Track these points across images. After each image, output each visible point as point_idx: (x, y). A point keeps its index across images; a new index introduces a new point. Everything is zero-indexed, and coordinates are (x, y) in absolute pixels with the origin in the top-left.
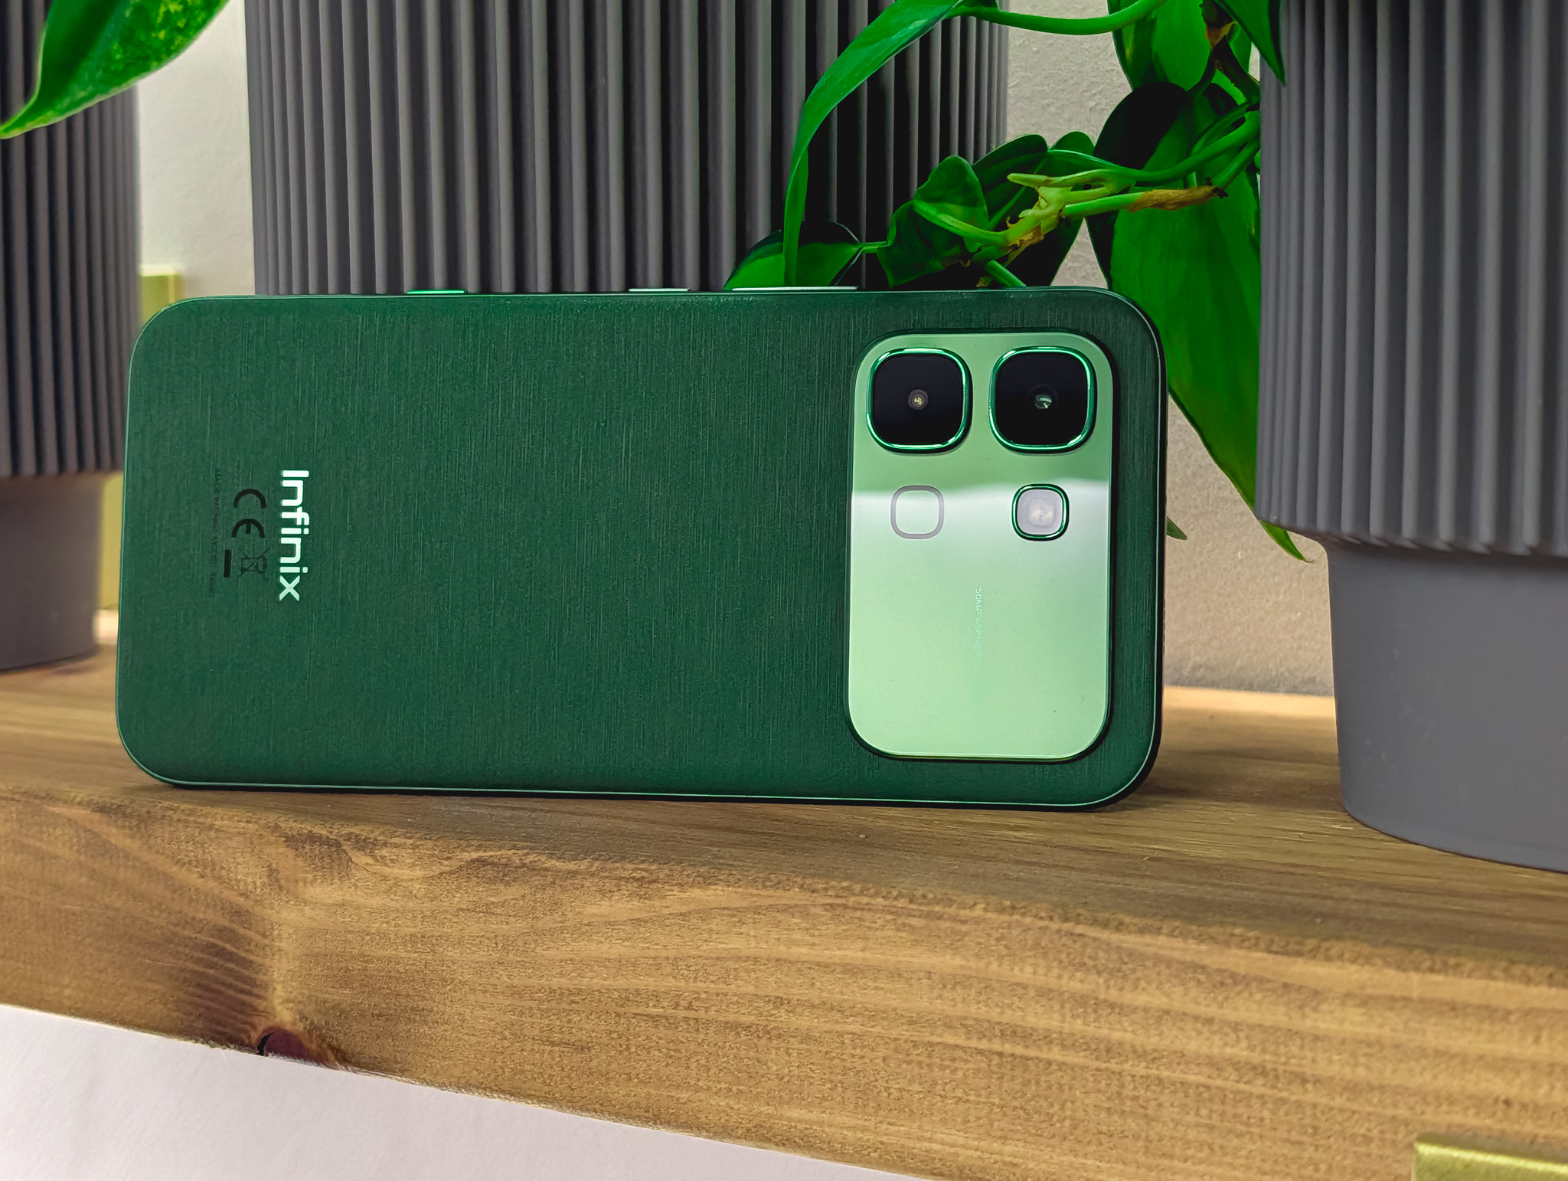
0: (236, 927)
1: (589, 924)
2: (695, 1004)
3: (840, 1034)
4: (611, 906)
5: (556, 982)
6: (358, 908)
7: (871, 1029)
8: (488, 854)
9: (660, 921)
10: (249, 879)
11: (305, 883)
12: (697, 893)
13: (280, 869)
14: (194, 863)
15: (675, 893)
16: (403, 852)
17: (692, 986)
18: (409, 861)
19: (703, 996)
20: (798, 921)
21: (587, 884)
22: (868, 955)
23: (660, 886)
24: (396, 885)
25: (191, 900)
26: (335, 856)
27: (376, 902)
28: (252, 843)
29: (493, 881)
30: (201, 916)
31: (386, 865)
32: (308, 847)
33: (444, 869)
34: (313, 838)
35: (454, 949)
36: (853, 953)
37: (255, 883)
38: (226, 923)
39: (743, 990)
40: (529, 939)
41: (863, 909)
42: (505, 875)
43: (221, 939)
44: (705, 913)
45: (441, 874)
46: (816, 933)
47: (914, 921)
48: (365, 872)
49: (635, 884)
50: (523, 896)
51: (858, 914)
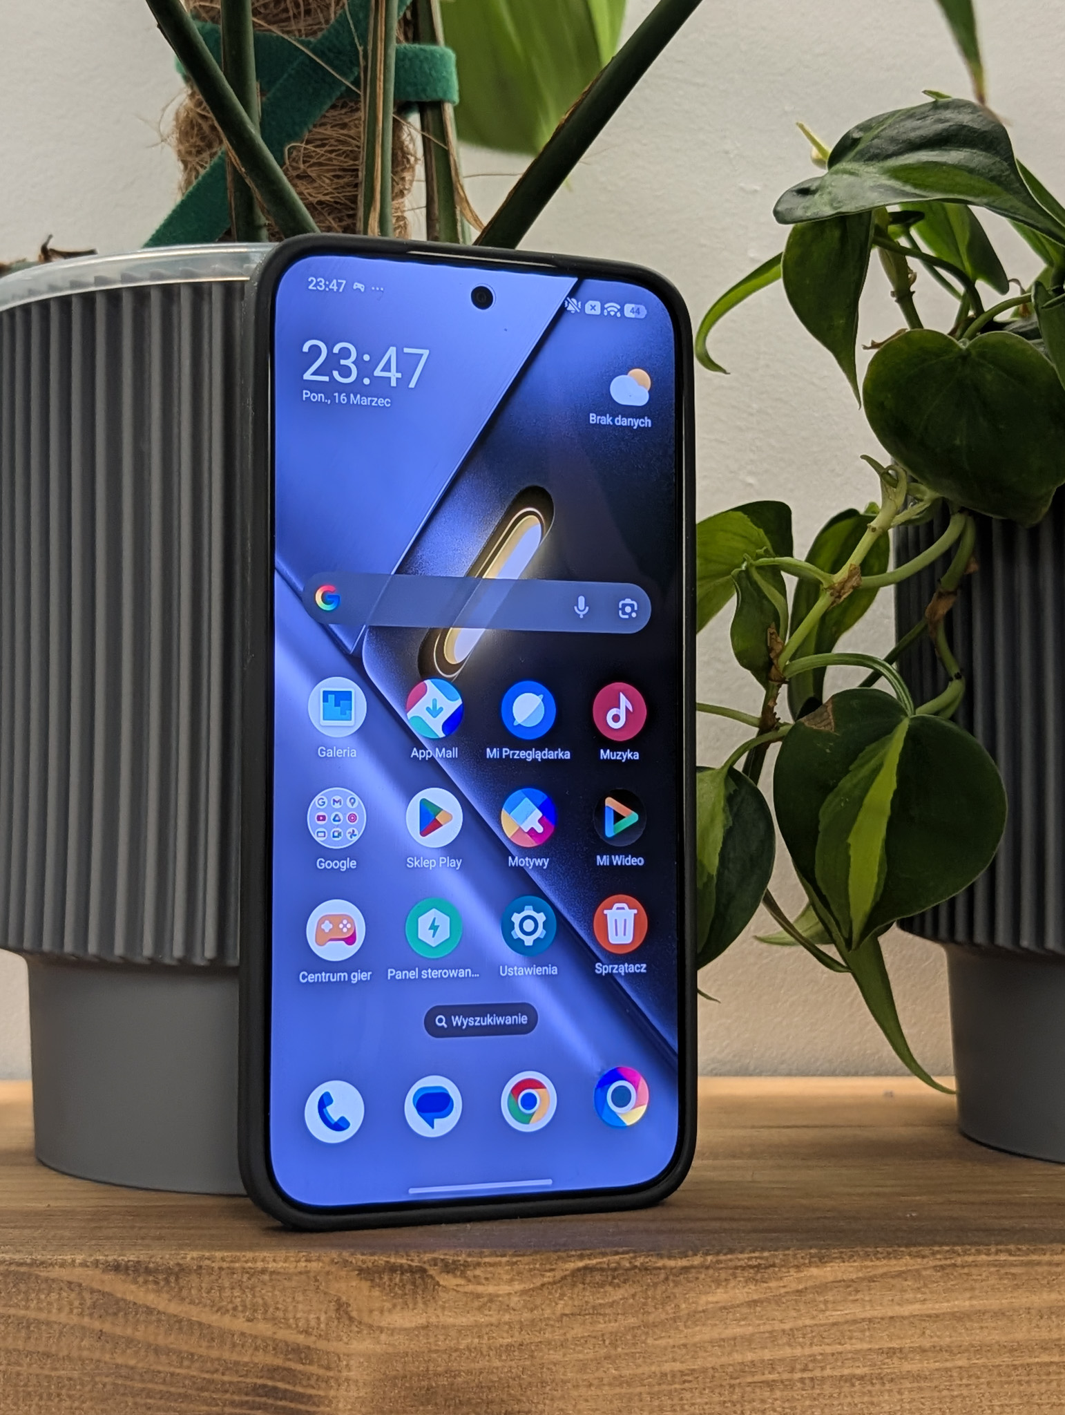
0: (293, 1365)
1: (704, 1311)
2: (811, 1366)
3: (947, 1370)
4: (726, 1292)
5: (667, 1367)
6: (444, 1327)
7: (977, 1361)
8: (594, 1261)
9: (777, 1300)
10: (312, 1316)
11: (382, 1312)
12: (814, 1271)
13: (351, 1302)
14: (240, 1308)
15: (791, 1274)
16: (499, 1270)
17: (807, 1351)
18: (508, 1277)
19: (819, 1357)
20: (910, 1283)
21: (703, 1276)
22: (974, 1302)
23: (777, 1269)
24: (491, 1301)
25: (234, 1345)
26: (419, 1281)
27: (464, 1320)
28: (317, 1280)
29: (602, 1285)
30: (246, 1359)
31: (479, 1284)
32: (386, 1278)
33: (546, 1280)
34: (393, 1269)
35: (556, 1351)
36: (962, 1303)
37: (318, 1318)
38: (279, 1362)
39: (858, 1346)
40: (639, 1332)
41: (969, 1266)
42: (614, 1278)
43: (272, 1378)
44: (823, 1288)
45: (543, 1285)
46: (927, 1291)
47: (1014, 1270)
48: (454, 1293)
49: (752, 1271)
50: (634, 1296)
51: (966, 1270)
